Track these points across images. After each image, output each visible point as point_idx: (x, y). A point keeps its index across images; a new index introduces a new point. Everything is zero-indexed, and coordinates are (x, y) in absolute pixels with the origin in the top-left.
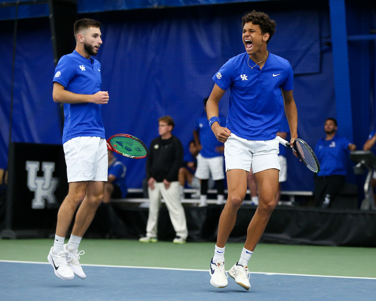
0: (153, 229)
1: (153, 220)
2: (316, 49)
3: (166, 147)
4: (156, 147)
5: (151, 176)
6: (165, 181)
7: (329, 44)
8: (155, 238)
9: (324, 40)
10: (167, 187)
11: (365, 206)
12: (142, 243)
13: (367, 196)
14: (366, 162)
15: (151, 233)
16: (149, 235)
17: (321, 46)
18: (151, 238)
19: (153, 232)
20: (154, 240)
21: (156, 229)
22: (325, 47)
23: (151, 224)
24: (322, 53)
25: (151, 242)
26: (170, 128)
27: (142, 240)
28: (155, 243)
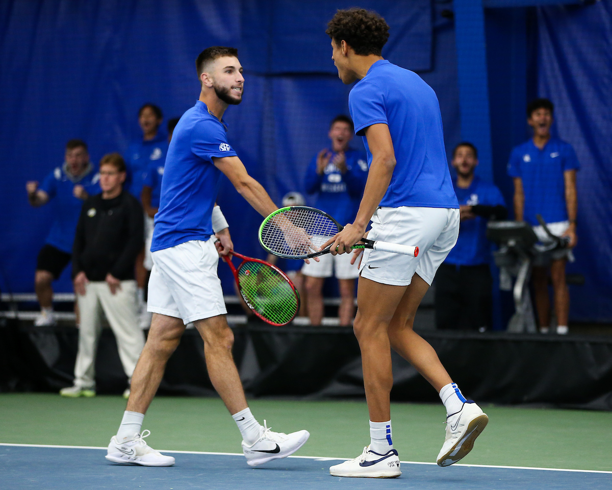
0: (87, 373)
1: (87, 353)
2: (424, 24)
3: (111, 213)
4: (92, 213)
5: (81, 268)
6: (110, 278)
7: (450, 15)
8: (90, 389)
9: (440, 7)
10: (114, 289)
11: (516, 326)
12: (66, 397)
13: (520, 309)
14: (517, 242)
15: (83, 378)
16: (79, 382)
17: (434, 17)
18: (83, 389)
19: (86, 377)
20: (89, 393)
21: (92, 371)
22: (441, 21)
23: (84, 363)
24: (436, 31)
25: (82, 396)
26: (123, 177)
27: (66, 392)
28: (91, 398)
